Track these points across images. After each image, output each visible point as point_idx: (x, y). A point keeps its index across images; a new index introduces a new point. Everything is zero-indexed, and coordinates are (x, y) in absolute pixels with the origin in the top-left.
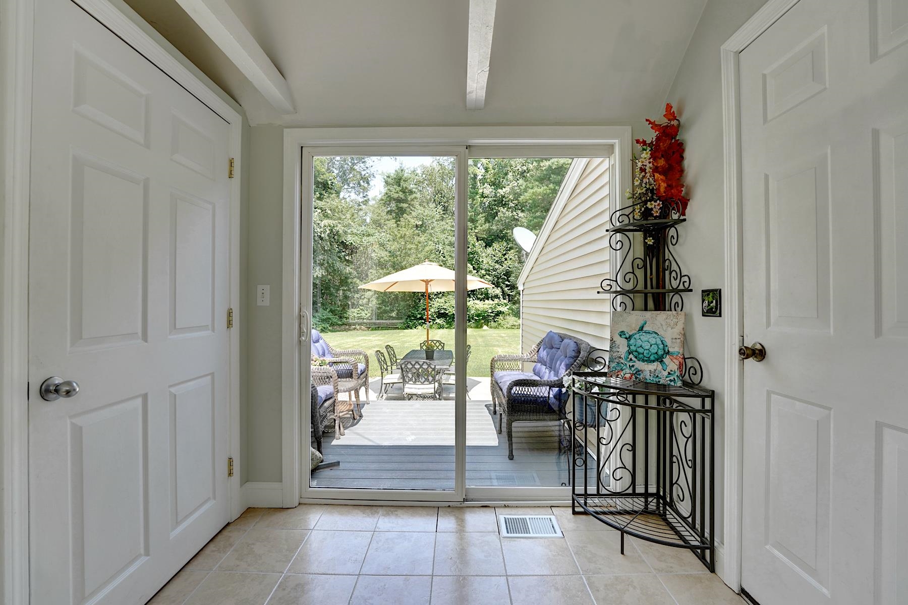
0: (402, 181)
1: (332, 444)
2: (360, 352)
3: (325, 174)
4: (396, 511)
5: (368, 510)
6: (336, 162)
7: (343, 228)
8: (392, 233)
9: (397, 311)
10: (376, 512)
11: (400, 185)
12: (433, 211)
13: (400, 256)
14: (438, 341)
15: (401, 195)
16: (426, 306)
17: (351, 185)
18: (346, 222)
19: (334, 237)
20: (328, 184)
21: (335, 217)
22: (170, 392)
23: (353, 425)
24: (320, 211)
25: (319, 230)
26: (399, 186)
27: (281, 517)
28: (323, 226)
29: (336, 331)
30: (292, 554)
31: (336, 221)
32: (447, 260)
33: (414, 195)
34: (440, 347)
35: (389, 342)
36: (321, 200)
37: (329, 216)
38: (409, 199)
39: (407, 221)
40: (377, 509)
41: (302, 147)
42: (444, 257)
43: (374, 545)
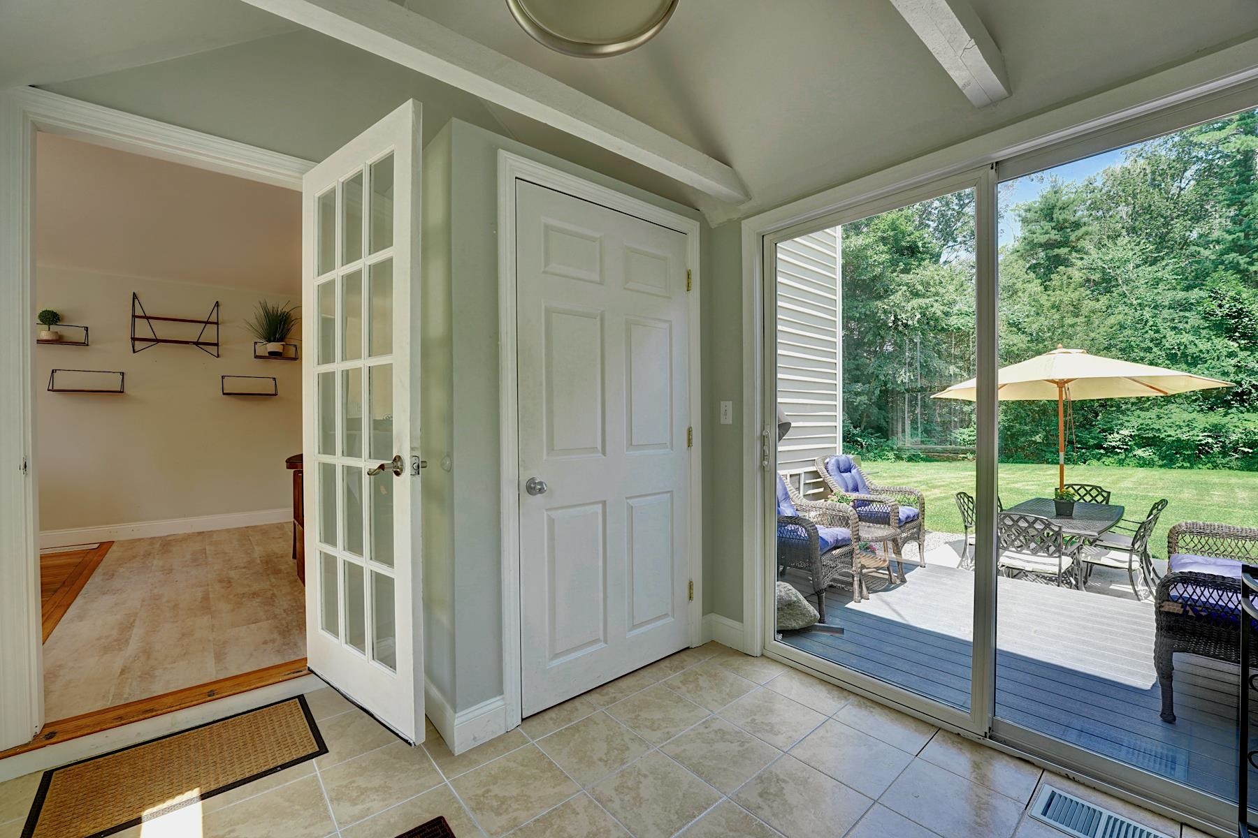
0: (1056, 210)
1: (846, 606)
2: (912, 490)
3: (912, 233)
4: (874, 708)
5: (836, 693)
6: (933, 211)
7: (942, 308)
8: (1033, 303)
9: (1045, 433)
10: (845, 698)
11: (1053, 218)
12: (1125, 250)
13: (1052, 339)
14: (1094, 487)
15: (1054, 235)
16: (1109, 425)
17: (959, 240)
18: (947, 298)
19: (928, 323)
20: (918, 247)
21: (929, 293)
22: (628, 503)
23: (885, 590)
24: (905, 288)
25: (904, 316)
26: (1052, 220)
27: (739, 661)
28: (910, 309)
29: (933, 461)
30: (730, 700)
31: (930, 299)
32: (1165, 337)
33: (1084, 229)
34: (1100, 499)
35: (1017, 482)
36: (908, 273)
37: (920, 293)
38: (1073, 238)
39: (1065, 277)
40: (849, 695)
41: (763, 236)
42: (1157, 331)
43: (821, 732)
